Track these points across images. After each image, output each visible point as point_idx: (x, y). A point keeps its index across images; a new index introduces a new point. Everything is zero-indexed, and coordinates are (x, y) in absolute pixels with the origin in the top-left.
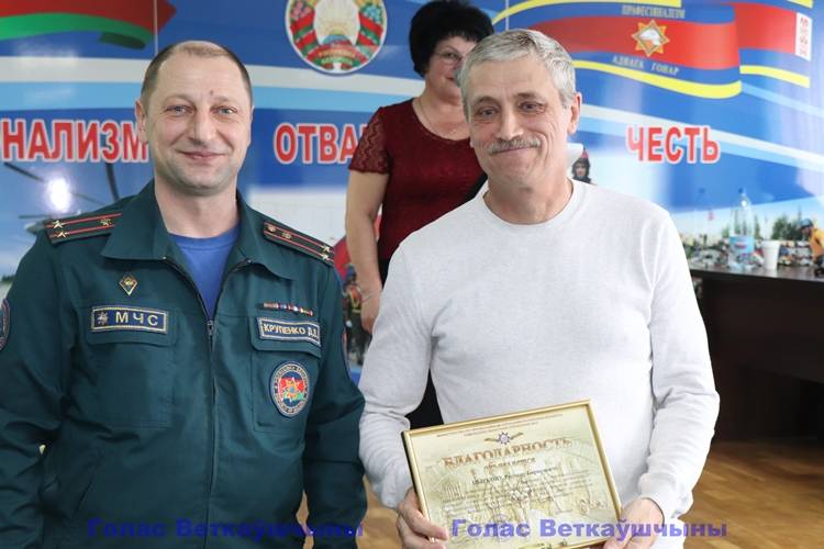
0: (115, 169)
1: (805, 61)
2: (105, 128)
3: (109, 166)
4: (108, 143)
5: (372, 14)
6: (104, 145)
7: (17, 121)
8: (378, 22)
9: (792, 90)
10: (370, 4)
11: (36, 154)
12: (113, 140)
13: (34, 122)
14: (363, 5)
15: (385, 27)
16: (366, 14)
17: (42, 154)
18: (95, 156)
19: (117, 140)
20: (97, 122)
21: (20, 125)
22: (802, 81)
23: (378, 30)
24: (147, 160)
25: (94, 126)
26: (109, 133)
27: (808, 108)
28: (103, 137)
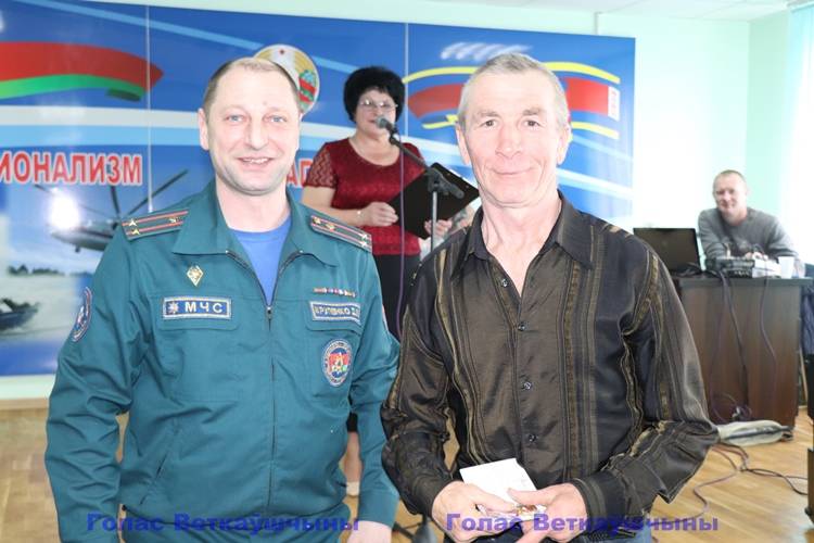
0: (117, 190)
1: (614, 120)
2: (110, 160)
3: (113, 188)
4: (112, 170)
5: (308, 78)
6: (109, 171)
7: (44, 154)
8: (313, 85)
9: (605, 140)
10: (306, 71)
11: (58, 179)
12: (115, 168)
13: (57, 154)
14: (302, 71)
15: (318, 87)
16: (303, 78)
17: (62, 179)
18: (102, 180)
19: (119, 168)
20: (104, 155)
21: (47, 156)
22: (613, 134)
23: (312, 90)
24: (141, 183)
25: (101, 159)
26: (113, 163)
27: (615, 153)
28: (108, 166)
